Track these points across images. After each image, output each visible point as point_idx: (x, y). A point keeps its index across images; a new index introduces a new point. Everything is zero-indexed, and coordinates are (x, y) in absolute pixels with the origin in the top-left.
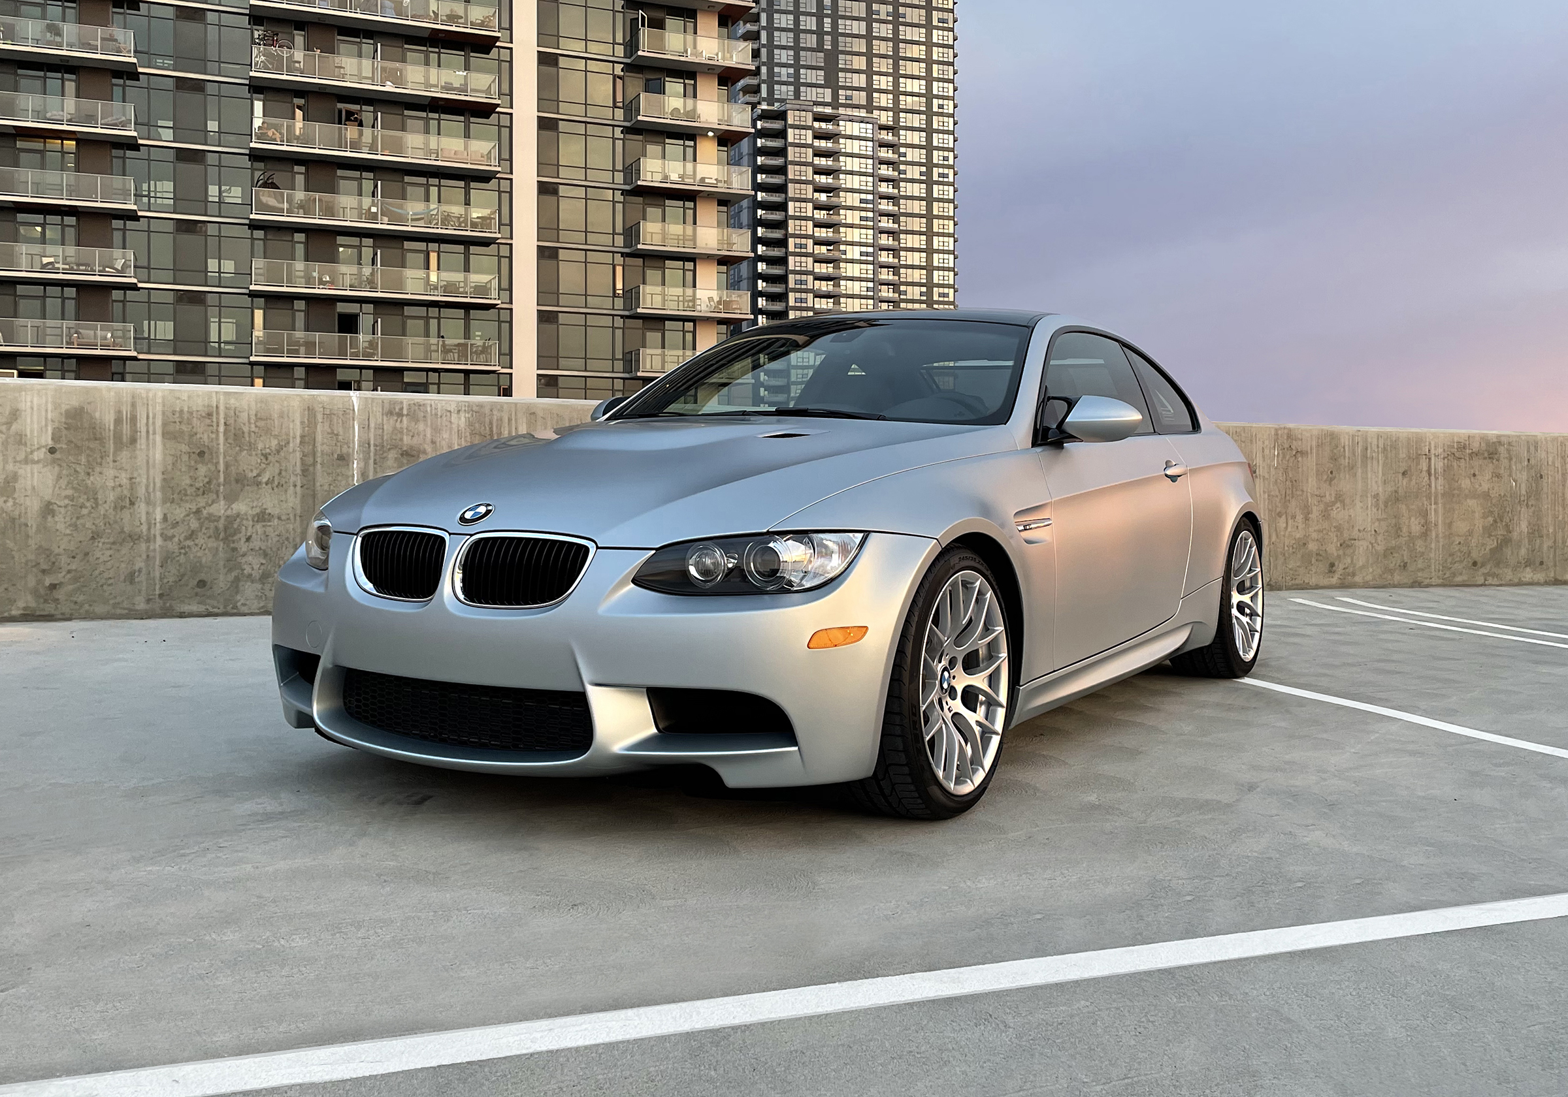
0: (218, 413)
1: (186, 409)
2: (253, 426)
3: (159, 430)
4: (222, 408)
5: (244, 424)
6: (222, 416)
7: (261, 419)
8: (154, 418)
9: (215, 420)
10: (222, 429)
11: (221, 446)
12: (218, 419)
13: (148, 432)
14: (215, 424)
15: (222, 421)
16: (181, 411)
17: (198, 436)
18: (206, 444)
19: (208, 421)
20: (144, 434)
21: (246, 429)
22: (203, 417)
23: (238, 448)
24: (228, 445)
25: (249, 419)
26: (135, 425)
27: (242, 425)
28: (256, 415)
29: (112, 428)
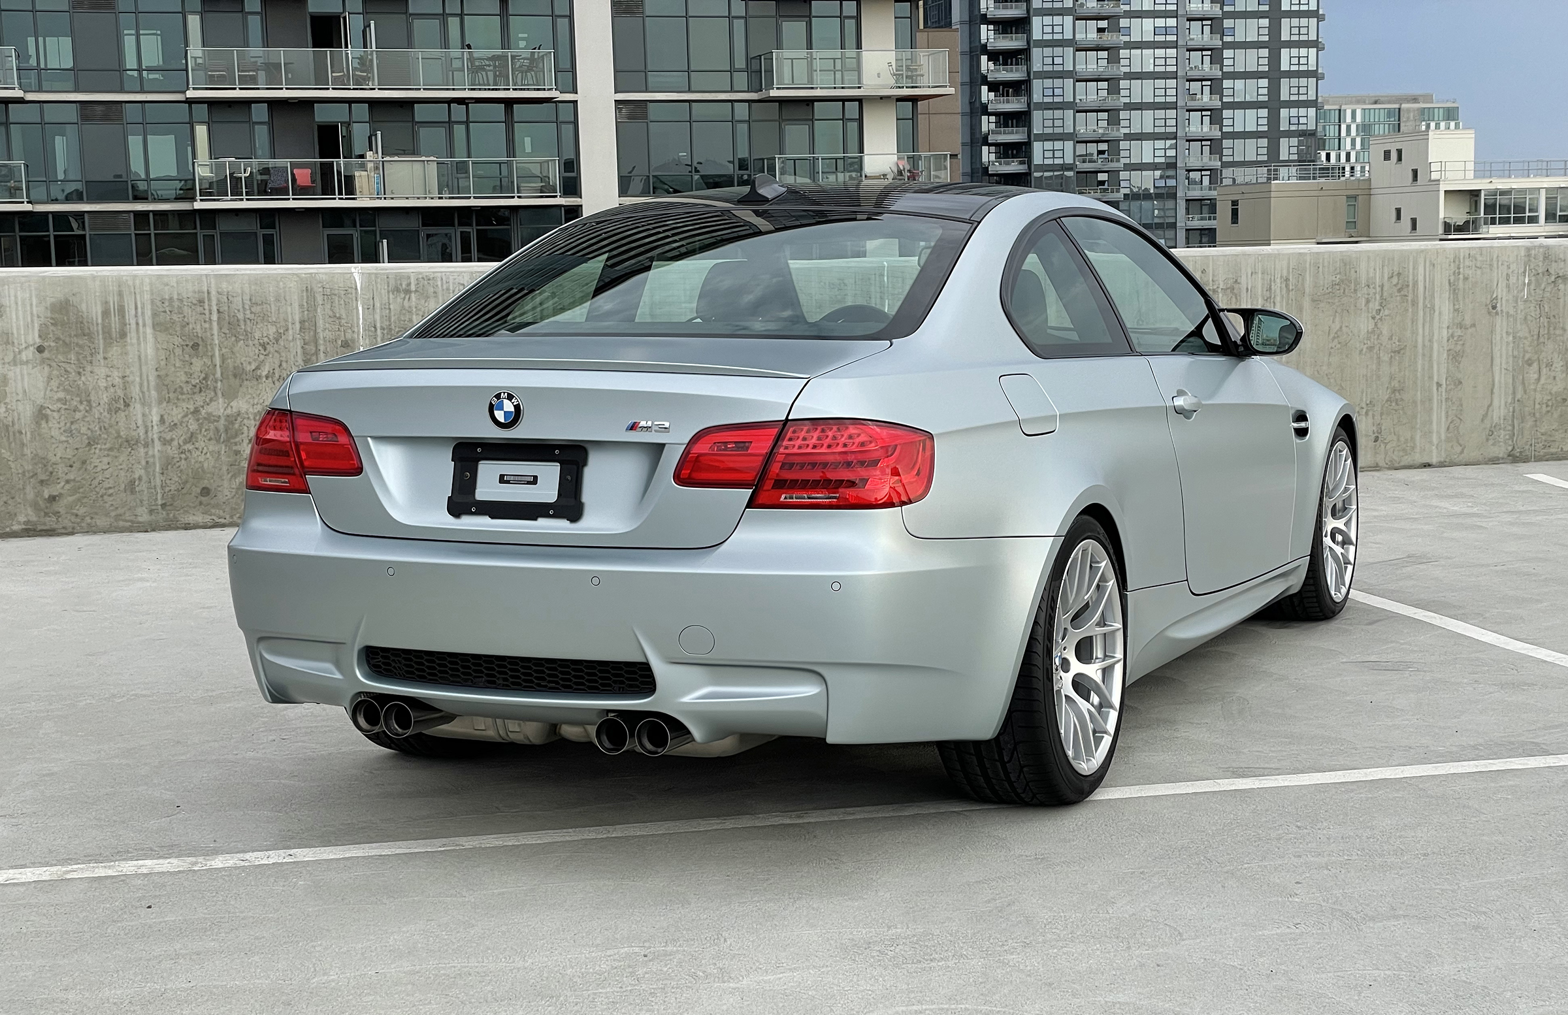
0: (209, 300)
1: (175, 297)
2: (248, 312)
3: (149, 322)
4: (213, 293)
5: (239, 311)
6: (214, 303)
7: (257, 304)
8: (143, 308)
9: (206, 307)
10: (215, 317)
11: (216, 337)
12: (210, 305)
13: (137, 324)
14: (207, 312)
15: (215, 308)
16: (171, 299)
17: (191, 326)
18: (200, 335)
19: (199, 309)
20: (134, 326)
21: (241, 316)
22: (195, 305)
23: (234, 339)
24: (223, 335)
25: (243, 304)
26: (124, 317)
27: (236, 311)
28: (250, 300)
29: (100, 321)
